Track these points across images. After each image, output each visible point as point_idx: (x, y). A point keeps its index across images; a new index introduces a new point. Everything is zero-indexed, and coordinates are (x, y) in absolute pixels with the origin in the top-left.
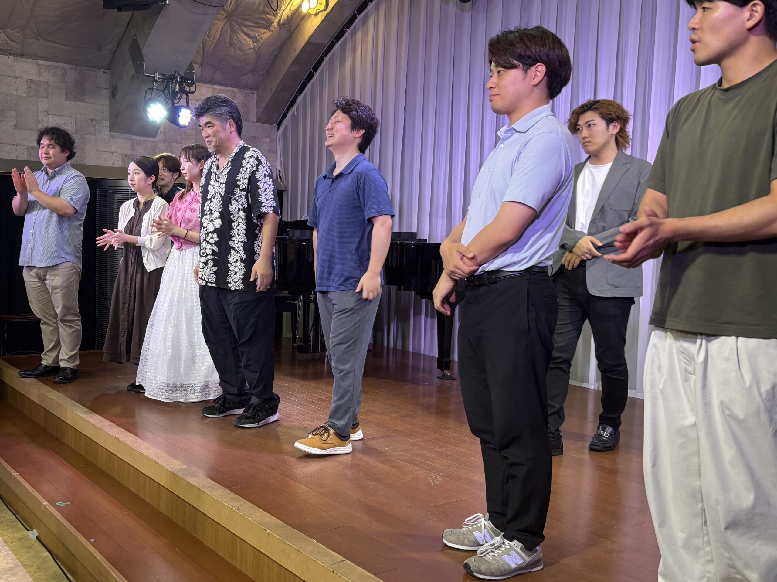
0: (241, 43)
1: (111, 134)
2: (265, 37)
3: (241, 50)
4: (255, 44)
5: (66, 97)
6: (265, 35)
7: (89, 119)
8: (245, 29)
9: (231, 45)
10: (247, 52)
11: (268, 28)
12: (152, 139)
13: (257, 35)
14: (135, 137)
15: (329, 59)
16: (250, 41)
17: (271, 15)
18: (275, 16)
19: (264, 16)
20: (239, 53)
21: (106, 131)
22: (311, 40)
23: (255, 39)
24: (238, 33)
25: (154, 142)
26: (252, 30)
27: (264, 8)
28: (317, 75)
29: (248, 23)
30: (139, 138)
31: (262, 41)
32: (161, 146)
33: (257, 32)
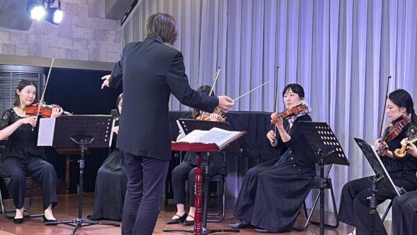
12: (24, 32)
14: (11, 30)
25: (26, 34)
30: (15, 31)
32: (32, 37)
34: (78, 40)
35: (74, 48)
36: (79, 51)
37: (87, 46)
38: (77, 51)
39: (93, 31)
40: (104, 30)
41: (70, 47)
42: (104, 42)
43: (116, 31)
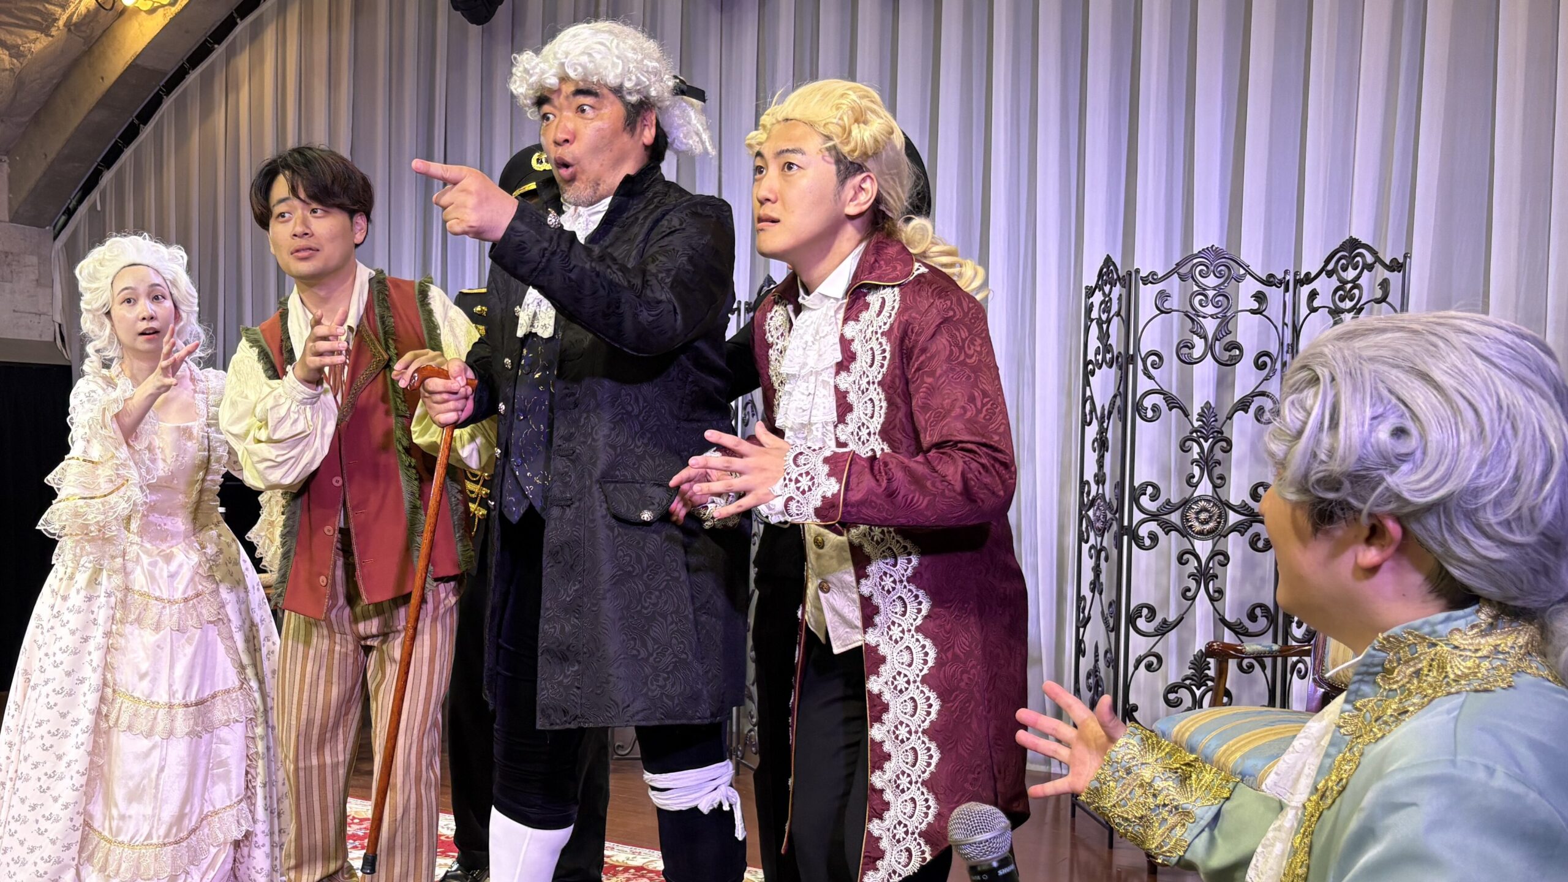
4: (15, 61)
11: (45, 30)
13: (20, 43)
15: (176, 99)
16: (4, 55)
18: (64, 7)
19: (39, 7)
22: (139, 62)
23: (15, 52)
26: (11, 33)
28: (147, 131)
31: (29, 57)
33: (20, 36)
40: (7, 254)
42: (7, 285)
43: (40, 255)
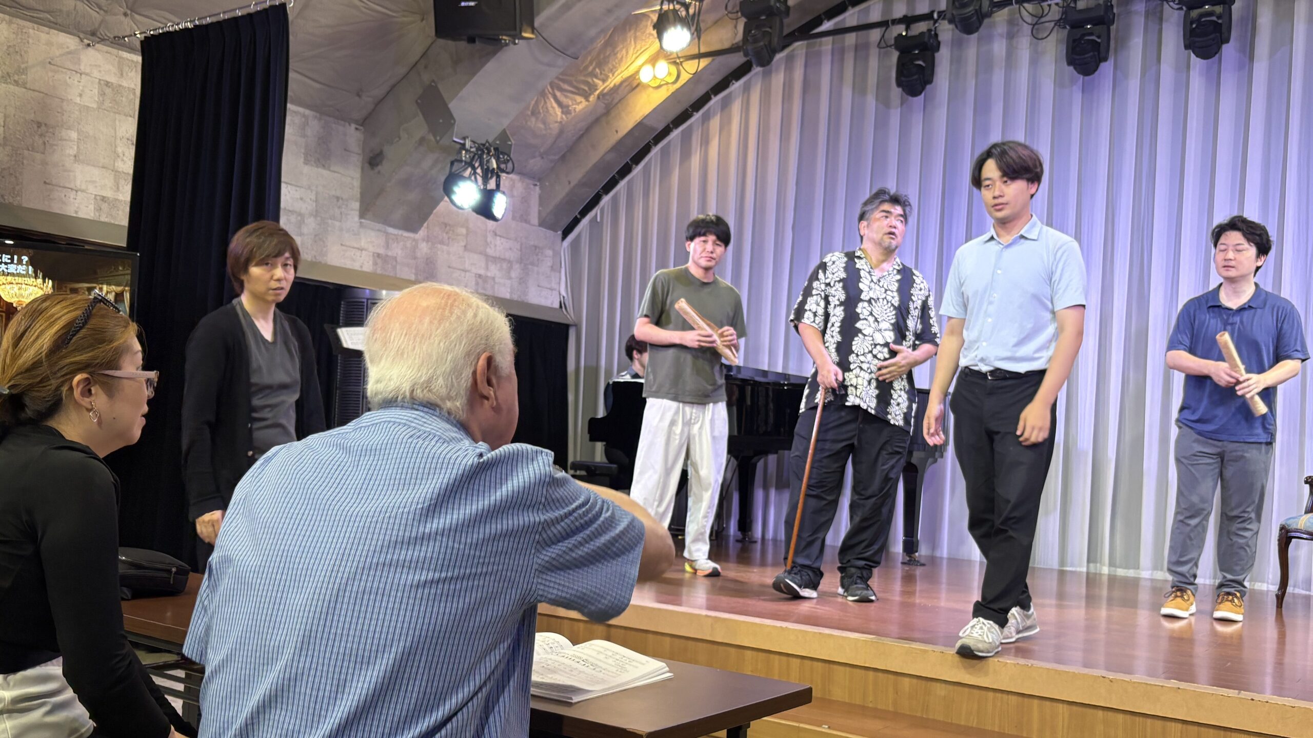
0: (548, 111)
1: (361, 222)
2: (579, 108)
3: (544, 123)
4: (564, 116)
5: (305, 159)
6: (580, 105)
7: (334, 196)
8: (558, 94)
9: (533, 113)
10: (551, 126)
11: (587, 96)
12: (411, 235)
13: (570, 103)
14: (391, 230)
15: (662, 149)
16: (558, 111)
17: (599, 79)
18: (604, 81)
19: (590, 80)
20: (542, 126)
21: (354, 217)
22: (644, 121)
23: (565, 109)
24: (548, 98)
25: (414, 240)
26: (566, 97)
27: (594, 69)
28: (638, 170)
29: (566, 87)
30: (396, 231)
31: (573, 114)
32: (424, 248)
33: (572, 99)
34: (496, 260)
35: (489, 274)
36: (497, 280)
37: (509, 272)
38: (493, 278)
39: (519, 247)
40: (536, 247)
41: (482, 272)
42: (536, 269)
43: (554, 250)
